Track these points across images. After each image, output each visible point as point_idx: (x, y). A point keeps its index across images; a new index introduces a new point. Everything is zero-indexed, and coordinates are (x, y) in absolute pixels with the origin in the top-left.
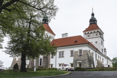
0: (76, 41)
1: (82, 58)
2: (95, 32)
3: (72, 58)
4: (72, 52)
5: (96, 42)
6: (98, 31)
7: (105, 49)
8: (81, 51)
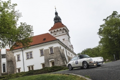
0: (45, 39)
1: (54, 56)
2: (61, 30)
3: (43, 57)
4: (41, 51)
5: (64, 39)
6: (64, 29)
7: (72, 46)
8: (51, 48)
